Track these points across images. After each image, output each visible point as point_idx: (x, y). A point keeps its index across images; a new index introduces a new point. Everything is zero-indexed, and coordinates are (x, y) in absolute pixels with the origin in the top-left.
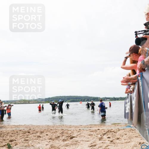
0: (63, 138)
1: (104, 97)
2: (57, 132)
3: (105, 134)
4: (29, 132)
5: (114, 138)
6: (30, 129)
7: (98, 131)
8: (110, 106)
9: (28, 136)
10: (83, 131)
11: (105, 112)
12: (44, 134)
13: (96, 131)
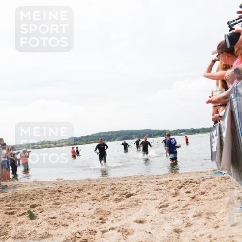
0: (115, 196)
1: (176, 129)
2: (104, 188)
3: (182, 187)
4: (59, 191)
5: (196, 193)
6: (61, 187)
7: (171, 183)
8: (187, 142)
9: (58, 197)
10: (145, 184)
11: (175, 153)
12: (85, 193)
13: (166, 183)
